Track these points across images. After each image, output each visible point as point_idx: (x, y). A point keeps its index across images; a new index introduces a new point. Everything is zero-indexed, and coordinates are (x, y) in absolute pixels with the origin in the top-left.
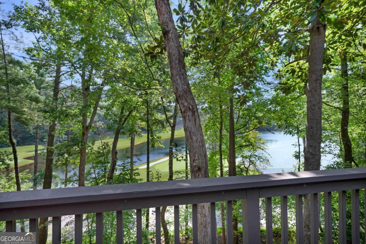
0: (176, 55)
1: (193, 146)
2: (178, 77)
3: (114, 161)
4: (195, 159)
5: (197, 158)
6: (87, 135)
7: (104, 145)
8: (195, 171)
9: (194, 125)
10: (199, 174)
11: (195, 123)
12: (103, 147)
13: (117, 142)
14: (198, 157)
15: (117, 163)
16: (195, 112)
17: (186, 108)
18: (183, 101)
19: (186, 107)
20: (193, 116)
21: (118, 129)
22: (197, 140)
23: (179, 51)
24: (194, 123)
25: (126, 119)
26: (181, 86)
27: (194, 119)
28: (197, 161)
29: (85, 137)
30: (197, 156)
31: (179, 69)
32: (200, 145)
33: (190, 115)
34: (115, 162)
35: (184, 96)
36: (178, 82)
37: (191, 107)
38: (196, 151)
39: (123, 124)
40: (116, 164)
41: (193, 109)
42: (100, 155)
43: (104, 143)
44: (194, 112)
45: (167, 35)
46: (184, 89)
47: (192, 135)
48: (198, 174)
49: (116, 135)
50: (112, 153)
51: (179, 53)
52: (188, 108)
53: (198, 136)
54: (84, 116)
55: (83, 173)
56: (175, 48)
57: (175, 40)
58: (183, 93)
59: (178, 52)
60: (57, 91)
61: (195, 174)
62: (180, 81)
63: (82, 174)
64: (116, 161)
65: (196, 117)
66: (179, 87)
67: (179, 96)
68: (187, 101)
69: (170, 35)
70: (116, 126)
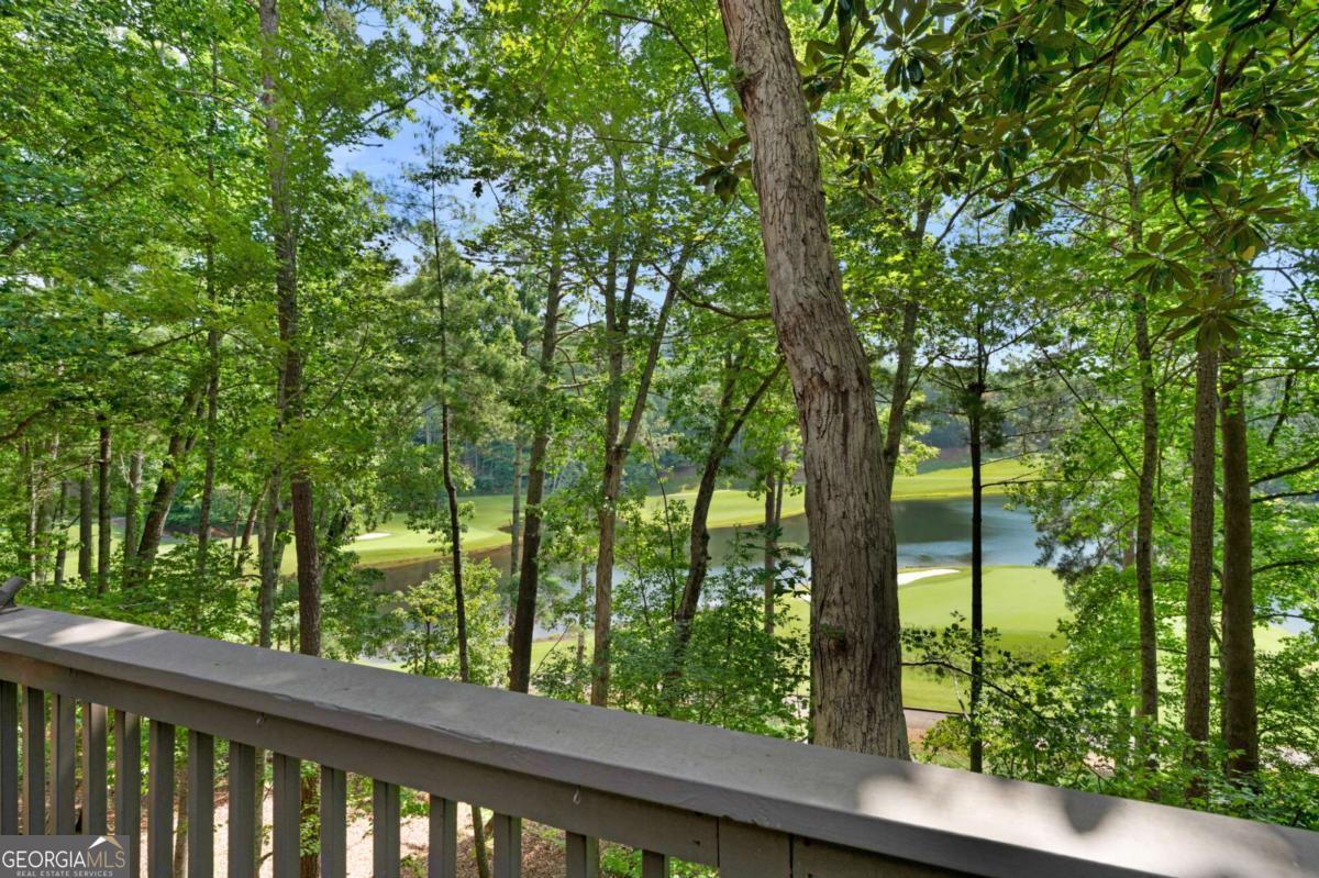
0: (780, 165)
1: (824, 544)
2: (782, 256)
3: (699, 564)
4: (830, 598)
5: (835, 595)
6: (619, 473)
7: (671, 508)
8: (825, 650)
9: (839, 451)
10: (840, 671)
11: (845, 444)
12: (670, 513)
13: (708, 498)
14: (841, 592)
15: (708, 572)
16: (852, 393)
17: (810, 380)
18: (799, 351)
19: (809, 375)
20: (836, 412)
21: (710, 458)
22: (844, 516)
23: (792, 147)
24: (838, 440)
25: (739, 424)
26: (792, 287)
27: (840, 427)
28: (835, 611)
29: (613, 479)
30: (836, 589)
31: (787, 218)
32: (855, 543)
33: (825, 409)
34: (701, 568)
35: (804, 330)
36: (783, 275)
37: (829, 374)
38: (836, 566)
39: (729, 440)
40: (704, 574)
41: (839, 380)
42: (660, 540)
43: (673, 501)
44: (846, 393)
45: (752, 93)
46: (801, 300)
47: (826, 495)
48: (835, 668)
49: (706, 476)
50: (693, 536)
51: (793, 156)
52: (815, 379)
53: (851, 500)
54: (613, 414)
55: (606, 589)
56: (776, 138)
57: (778, 107)
58: (797, 318)
59: (787, 151)
60: (550, 344)
61: (822, 666)
62: (791, 270)
63: (602, 591)
64: (704, 566)
65: (850, 417)
66: (786, 292)
67: (785, 331)
68: (812, 349)
69: (761, 93)
70: (706, 447)
